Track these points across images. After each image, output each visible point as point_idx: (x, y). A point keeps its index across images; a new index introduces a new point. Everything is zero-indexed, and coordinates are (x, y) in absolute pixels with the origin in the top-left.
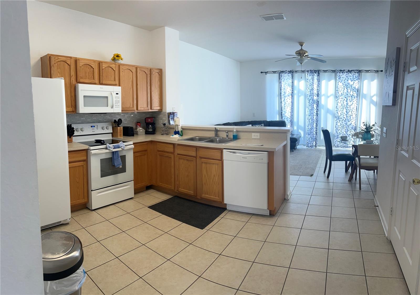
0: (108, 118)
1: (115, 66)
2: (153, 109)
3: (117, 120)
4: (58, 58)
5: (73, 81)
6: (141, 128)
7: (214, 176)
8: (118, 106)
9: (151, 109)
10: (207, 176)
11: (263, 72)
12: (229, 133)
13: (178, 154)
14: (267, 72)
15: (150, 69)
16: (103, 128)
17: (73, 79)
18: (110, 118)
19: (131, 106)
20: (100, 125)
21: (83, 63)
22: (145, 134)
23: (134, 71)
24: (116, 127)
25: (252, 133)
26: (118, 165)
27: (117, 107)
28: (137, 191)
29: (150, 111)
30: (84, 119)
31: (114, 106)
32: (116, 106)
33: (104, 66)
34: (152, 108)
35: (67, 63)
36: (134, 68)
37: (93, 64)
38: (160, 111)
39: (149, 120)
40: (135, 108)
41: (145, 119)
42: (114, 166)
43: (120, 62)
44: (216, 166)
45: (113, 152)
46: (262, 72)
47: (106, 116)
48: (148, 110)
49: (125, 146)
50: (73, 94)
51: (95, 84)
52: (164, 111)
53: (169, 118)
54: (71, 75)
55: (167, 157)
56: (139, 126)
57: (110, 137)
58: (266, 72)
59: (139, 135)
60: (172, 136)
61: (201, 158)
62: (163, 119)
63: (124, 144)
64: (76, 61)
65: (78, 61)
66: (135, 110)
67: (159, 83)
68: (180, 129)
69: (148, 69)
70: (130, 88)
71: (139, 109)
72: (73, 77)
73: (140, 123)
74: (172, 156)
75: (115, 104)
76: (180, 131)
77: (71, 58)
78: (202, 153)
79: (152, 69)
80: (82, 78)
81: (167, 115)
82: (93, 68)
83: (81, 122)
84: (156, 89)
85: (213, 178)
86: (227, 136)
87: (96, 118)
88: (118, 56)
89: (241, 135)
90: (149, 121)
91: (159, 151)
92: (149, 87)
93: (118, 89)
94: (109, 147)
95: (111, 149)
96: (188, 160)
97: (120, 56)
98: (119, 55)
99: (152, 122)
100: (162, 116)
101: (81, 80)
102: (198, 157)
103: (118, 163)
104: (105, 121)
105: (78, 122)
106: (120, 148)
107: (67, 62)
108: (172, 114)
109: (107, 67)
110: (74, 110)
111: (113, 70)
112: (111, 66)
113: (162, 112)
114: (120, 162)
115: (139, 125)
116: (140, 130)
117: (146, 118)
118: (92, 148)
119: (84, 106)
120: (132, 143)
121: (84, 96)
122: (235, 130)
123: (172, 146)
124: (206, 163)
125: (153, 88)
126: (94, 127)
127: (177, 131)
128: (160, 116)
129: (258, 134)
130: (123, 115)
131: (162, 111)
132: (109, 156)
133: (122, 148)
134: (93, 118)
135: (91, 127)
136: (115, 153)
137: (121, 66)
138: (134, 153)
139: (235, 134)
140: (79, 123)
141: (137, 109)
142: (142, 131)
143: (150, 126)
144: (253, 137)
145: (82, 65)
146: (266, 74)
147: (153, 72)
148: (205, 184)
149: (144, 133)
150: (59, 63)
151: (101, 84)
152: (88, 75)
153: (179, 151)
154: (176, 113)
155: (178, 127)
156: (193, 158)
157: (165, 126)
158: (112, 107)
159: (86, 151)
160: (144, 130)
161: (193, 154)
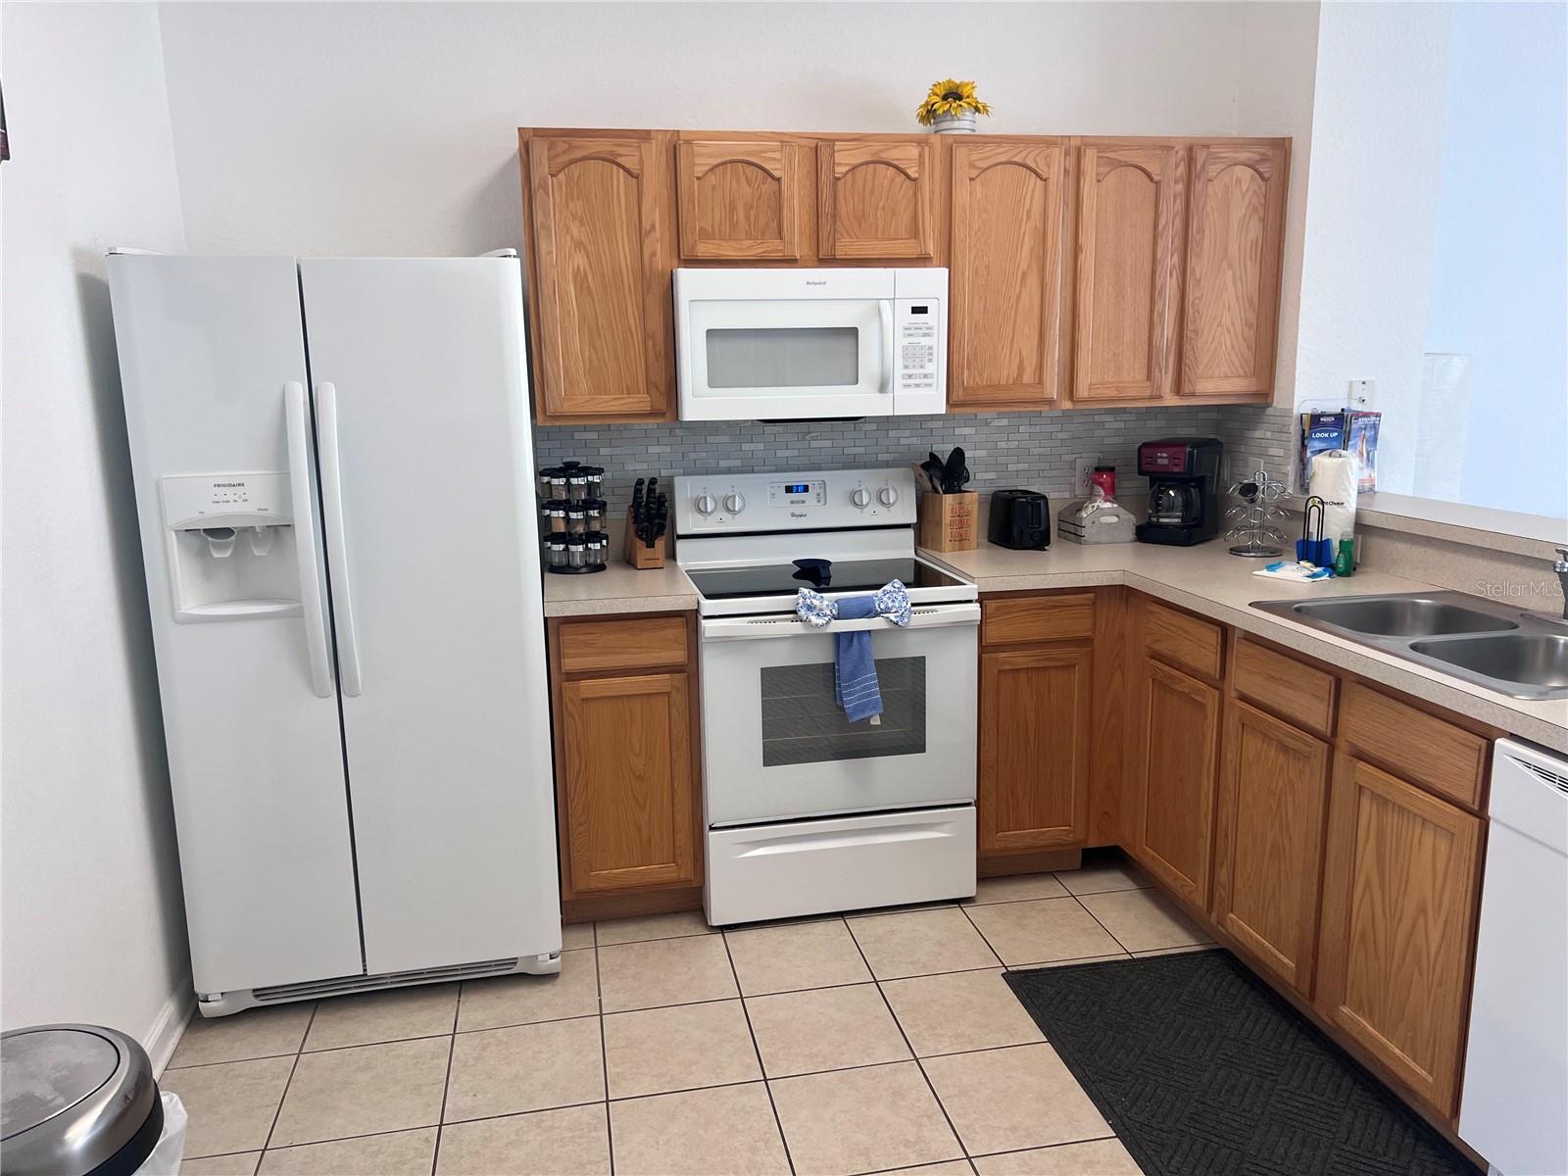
0: (903, 441)
1: (921, 156)
2: (1193, 395)
3: (944, 459)
4: (571, 147)
5: (654, 254)
6: (1108, 505)
7: (1422, 910)
8: (926, 376)
9: (1178, 390)
13: (1244, 698)
15: (1190, 150)
16: (854, 500)
17: (658, 246)
18: (915, 441)
19: (1028, 377)
20: (839, 481)
21: (710, 156)
22: (1132, 536)
23: (1056, 167)
24: (937, 492)
26: (863, 708)
27: (917, 386)
28: (994, 869)
29: (1171, 400)
30: (761, 446)
31: (898, 382)
32: (910, 376)
33: (845, 159)
34: (1187, 388)
35: (619, 165)
36: (1057, 154)
37: (777, 155)
38: (1257, 405)
39: (1163, 459)
40: (1053, 388)
41: (1140, 449)
42: (842, 709)
43: (965, 123)
44: (1443, 846)
45: (837, 636)
47: (892, 434)
48: (1152, 398)
49: (913, 605)
50: (656, 324)
51: (790, 262)
52: (1278, 401)
53: (1304, 446)
54: (646, 225)
55: (1185, 697)
56: (1102, 493)
57: (901, 547)
59: (1086, 543)
60: (1265, 572)
61: (1361, 756)
62: (1272, 451)
63: (904, 598)
64: (675, 146)
65: (683, 151)
66: (1050, 402)
67: (1255, 230)
68: (1336, 527)
69: (1168, 148)
70: (1024, 274)
71: (1082, 391)
72: (657, 234)
73: (1111, 470)
74: (1211, 699)
75: (906, 367)
76: (1336, 544)
77: (645, 136)
78: (1362, 724)
79: (1205, 146)
80: (705, 235)
81: (1294, 430)
82: (778, 180)
83: (738, 463)
84: (1230, 266)
87: (828, 443)
88: (953, 94)
90: (1160, 461)
91: (1157, 656)
92: (1170, 261)
93: (931, 283)
94: (810, 608)
95: (814, 619)
96: (1284, 749)
97: (965, 92)
98: (958, 86)
99: (1176, 470)
100: (1269, 435)
101: (704, 249)
102: (1341, 743)
103: (865, 698)
104: (882, 457)
105: (723, 464)
106: (877, 615)
107: (620, 160)
108: (1325, 424)
109: (867, 163)
110: (661, 404)
111: (907, 176)
112: (891, 155)
113: (1269, 411)
114: (874, 694)
115: (1101, 484)
116: (1105, 513)
117: (1146, 445)
118: (709, 606)
119: (712, 384)
120: (970, 590)
121: (711, 334)
123: (1213, 637)
124: (1382, 801)
125: (1199, 266)
126: (806, 489)
127: (1315, 537)
128: (1258, 434)
130: (1005, 422)
131: (1269, 405)
132: (821, 655)
133: (892, 616)
134: (814, 444)
135: (789, 489)
136: (844, 642)
137: (961, 155)
138: (983, 648)
140: (729, 471)
141: (1071, 396)
142: (1115, 519)
143: (1171, 492)
145: (706, 168)
147: (1203, 167)
148: (1363, 938)
149: (1129, 534)
150: (575, 170)
151: (829, 261)
152: (748, 218)
153: (1245, 678)
154: (1366, 415)
155: (1322, 513)
156: (1309, 738)
157: (1253, 501)
158: (883, 388)
159: (690, 619)
160: (1132, 516)
161: (1317, 714)
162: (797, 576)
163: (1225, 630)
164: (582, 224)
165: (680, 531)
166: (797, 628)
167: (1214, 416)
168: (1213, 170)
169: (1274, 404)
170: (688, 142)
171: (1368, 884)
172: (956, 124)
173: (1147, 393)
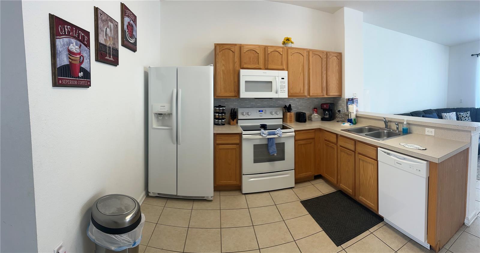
0: (280, 103)
1: (283, 50)
2: (329, 95)
3: (288, 106)
4: (223, 47)
5: (236, 67)
6: (316, 114)
7: (370, 177)
8: (284, 91)
9: (327, 94)
10: (363, 176)
11: (474, 55)
12: (399, 124)
13: (341, 146)
14: (479, 54)
15: (327, 53)
16: (271, 113)
18: (282, 103)
19: (302, 92)
20: (268, 110)
21: (247, 49)
23: (305, 54)
24: (286, 112)
25: (426, 128)
26: (272, 152)
27: (283, 92)
28: (298, 181)
29: (326, 96)
30: (254, 103)
31: (279, 91)
32: (281, 91)
33: (270, 50)
34: (328, 94)
35: (231, 50)
36: (306, 51)
37: (258, 50)
38: (339, 98)
39: (325, 106)
40: (306, 94)
41: (321, 105)
42: (269, 153)
44: (372, 167)
46: (472, 55)
47: (278, 101)
48: (323, 96)
49: (283, 133)
50: (236, 80)
51: (260, 69)
52: (343, 97)
53: (347, 104)
54: (235, 61)
55: (331, 147)
56: (315, 112)
57: (280, 122)
58: (477, 55)
59: (313, 121)
60: (343, 125)
61: (359, 154)
62: (342, 105)
63: (281, 131)
64: (241, 47)
66: (306, 96)
67: (337, 68)
68: (353, 117)
69: (323, 52)
70: (300, 73)
71: (311, 94)
72: (237, 63)
73: (316, 108)
74: (335, 147)
75: (281, 89)
76: (353, 119)
79: (329, 53)
80: (246, 64)
81: (345, 101)
82: (258, 54)
83: (250, 106)
84: (334, 74)
85: (369, 180)
86: (397, 128)
87: (266, 103)
88: (288, 40)
89: (414, 128)
90: (325, 107)
91: (326, 140)
92: (324, 72)
93: (285, 74)
94: (263, 133)
96: (348, 154)
97: (290, 40)
98: (289, 38)
99: (327, 108)
100: (342, 102)
101: (245, 66)
102: (357, 152)
103: (273, 150)
104: (276, 106)
105: (247, 106)
106: (276, 135)
108: (350, 100)
109: (273, 51)
110: (236, 95)
111: (281, 54)
112: (277, 50)
115: (315, 111)
116: (315, 116)
117: (322, 104)
118: (244, 133)
119: (246, 91)
120: (293, 130)
121: (246, 82)
122: (405, 123)
123: (335, 136)
124: (363, 161)
125: (329, 73)
126: (262, 111)
127: (350, 119)
128: (340, 102)
129: (433, 130)
130: (298, 100)
131: (341, 97)
132: (265, 142)
133: (279, 135)
134: (264, 103)
135: (259, 111)
136: (269, 140)
137: (290, 50)
138: (296, 140)
139: (405, 127)
140: (248, 107)
141: (309, 95)
142: (317, 117)
143: (327, 112)
144: (427, 133)
145: (246, 52)
146: (478, 57)
147: (329, 56)
149: (320, 119)
150: (224, 51)
151: (267, 69)
152: (253, 60)
153: (341, 143)
154: (356, 99)
155: (351, 114)
156: (352, 152)
157: (340, 113)
158: (276, 93)
159: (240, 135)
160: (320, 116)
161: (352, 148)
162: (261, 127)
163: (337, 135)
164: (224, 61)
165: (239, 118)
166: (261, 137)
167: (333, 99)
168: (330, 57)
169: (342, 97)
170: (243, 46)
171: (362, 175)
172: (289, 45)
173: (322, 95)
